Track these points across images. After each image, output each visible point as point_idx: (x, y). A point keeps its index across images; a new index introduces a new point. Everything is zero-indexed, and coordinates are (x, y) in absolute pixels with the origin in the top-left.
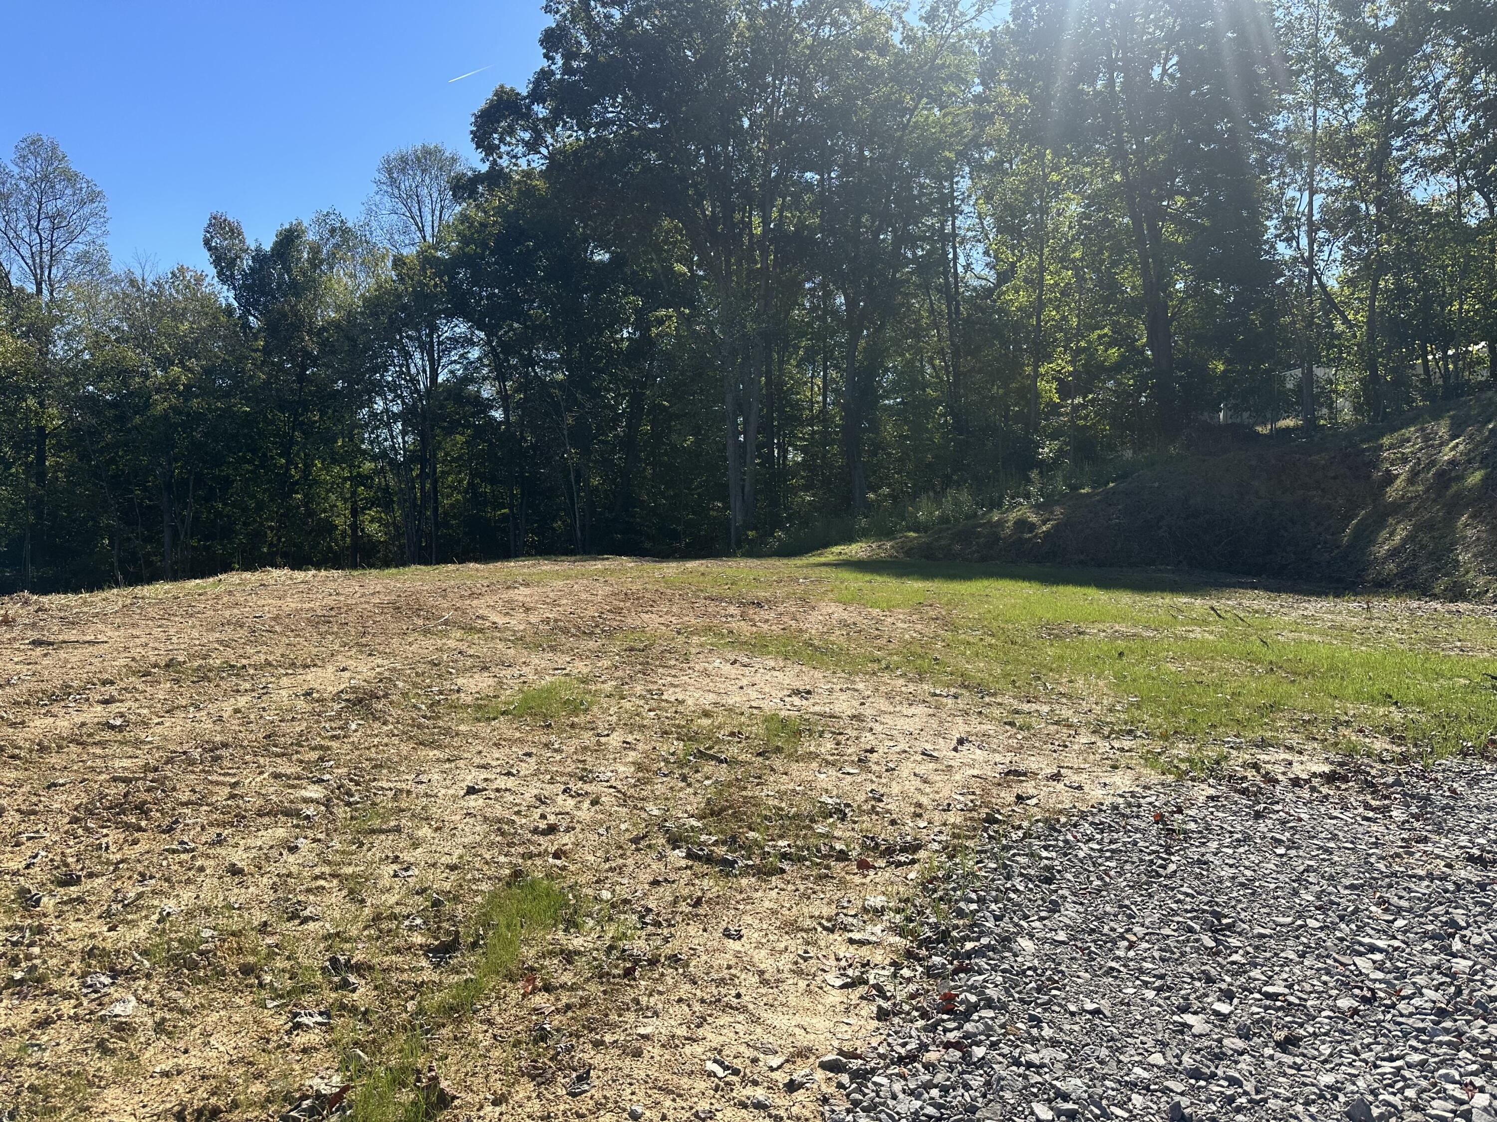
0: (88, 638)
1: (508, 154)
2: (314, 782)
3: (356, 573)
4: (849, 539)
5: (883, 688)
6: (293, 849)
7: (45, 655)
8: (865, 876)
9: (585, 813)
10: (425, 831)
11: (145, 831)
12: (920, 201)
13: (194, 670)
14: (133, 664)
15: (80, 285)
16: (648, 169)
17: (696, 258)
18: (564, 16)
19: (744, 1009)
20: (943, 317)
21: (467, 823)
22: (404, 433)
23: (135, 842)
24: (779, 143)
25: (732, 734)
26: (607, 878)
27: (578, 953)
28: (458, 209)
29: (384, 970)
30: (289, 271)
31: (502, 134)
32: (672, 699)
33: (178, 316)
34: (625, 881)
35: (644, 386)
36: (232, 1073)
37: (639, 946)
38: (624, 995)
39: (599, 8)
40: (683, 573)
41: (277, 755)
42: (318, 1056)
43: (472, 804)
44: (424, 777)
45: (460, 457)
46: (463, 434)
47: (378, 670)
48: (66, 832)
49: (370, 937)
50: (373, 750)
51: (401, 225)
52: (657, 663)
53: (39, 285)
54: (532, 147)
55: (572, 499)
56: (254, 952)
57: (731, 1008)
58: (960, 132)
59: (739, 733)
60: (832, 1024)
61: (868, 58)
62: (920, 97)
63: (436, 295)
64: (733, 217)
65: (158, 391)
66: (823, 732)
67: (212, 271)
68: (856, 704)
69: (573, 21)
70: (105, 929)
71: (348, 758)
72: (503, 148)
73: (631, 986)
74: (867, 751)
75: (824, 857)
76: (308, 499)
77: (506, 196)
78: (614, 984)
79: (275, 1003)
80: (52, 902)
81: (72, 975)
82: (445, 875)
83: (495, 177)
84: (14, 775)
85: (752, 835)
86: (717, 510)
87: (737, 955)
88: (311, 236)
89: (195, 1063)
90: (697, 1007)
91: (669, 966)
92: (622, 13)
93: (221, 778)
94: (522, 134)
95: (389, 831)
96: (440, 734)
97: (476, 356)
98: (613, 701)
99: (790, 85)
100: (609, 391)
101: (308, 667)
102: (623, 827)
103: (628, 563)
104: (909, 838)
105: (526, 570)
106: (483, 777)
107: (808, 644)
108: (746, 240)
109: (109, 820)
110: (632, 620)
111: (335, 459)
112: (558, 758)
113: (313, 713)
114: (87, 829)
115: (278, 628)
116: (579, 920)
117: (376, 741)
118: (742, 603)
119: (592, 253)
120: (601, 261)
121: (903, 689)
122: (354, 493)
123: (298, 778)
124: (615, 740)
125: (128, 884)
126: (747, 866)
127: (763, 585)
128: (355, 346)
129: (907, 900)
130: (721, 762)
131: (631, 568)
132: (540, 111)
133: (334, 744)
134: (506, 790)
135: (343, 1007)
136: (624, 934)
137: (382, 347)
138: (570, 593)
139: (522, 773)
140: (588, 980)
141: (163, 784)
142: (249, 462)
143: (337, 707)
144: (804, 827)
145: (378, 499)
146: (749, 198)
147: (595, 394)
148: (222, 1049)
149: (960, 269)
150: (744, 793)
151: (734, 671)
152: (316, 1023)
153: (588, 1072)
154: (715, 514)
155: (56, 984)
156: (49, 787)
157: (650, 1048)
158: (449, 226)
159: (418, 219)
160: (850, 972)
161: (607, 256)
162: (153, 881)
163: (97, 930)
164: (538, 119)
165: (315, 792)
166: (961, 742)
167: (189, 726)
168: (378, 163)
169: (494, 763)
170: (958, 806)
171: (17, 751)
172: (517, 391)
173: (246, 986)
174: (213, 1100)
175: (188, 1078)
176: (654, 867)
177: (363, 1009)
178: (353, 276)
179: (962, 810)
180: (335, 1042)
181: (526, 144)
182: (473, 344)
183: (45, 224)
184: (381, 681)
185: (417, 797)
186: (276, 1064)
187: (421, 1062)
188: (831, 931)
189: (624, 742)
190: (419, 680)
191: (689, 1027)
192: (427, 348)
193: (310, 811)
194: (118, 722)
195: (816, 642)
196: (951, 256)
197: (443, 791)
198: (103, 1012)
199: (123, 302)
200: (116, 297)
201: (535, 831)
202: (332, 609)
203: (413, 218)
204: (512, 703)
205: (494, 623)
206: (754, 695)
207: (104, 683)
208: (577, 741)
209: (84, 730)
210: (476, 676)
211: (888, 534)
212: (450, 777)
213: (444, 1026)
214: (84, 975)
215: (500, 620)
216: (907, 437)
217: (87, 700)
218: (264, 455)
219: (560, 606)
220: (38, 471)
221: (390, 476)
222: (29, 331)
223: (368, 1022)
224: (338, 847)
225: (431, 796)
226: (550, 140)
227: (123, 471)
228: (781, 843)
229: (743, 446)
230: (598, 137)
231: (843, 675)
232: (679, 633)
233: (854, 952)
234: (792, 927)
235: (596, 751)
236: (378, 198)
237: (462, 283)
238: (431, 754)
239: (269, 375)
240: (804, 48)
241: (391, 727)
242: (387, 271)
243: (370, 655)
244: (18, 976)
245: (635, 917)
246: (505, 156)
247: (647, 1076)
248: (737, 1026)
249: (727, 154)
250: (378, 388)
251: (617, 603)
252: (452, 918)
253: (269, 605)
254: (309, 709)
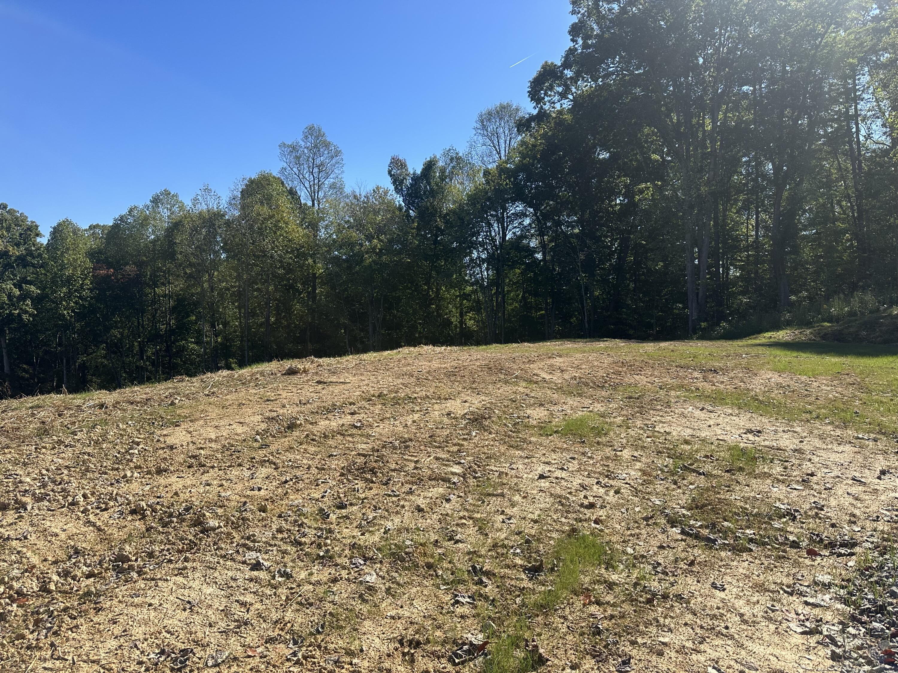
0: (341, 380)
1: (549, 101)
2: (456, 464)
3: (465, 348)
4: (777, 327)
5: (816, 431)
6: (448, 501)
7: (323, 389)
8: (814, 561)
9: (611, 498)
10: (517, 498)
11: (375, 483)
12: (830, 95)
13: (392, 399)
14: (363, 394)
15: (331, 200)
16: (635, 98)
17: (665, 150)
18: (583, 14)
19: (732, 638)
20: (848, 172)
21: (541, 496)
22: (487, 269)
23: (371, 489)
24: (724, 70)
25: (706, 456)
26: (629, 540)
27: (615, 584)
28: (520, 138)
29: (501, 577)
30: (429, 183)
31: (546, 91)
32: (662, 431)
33: (376, 212)
34: (641, 543)
35: (629, 232)
36: (426, 623)
37: (654, 585)
38: (648, 615)
39: (605, 6)
40: (658, 349)
41: (436, 447)
42: (469, 622)
43: (543, 485)
44: (514, 466)
45: (517, 282)
46: (519, 269)
47: (483, 403)
48: (339, 481)
49: (492, 556)
50: (486, 448)
51: (488, 152)
52: (649, 407)
53: (313, 201)
54: (563, 95)
55: (582, 304)
56: (432, 556)
57: (722, 635)
58: (861, 44)
59: (711, 456)
60: (797, 658)
61: (789, 5)
62: (829, 25)
63: (506, 190)
64: (691, 122)
65: (367, 253)
66: (773, 459)
67: (392, 187)
68: (797, 441)
69: (589, 16)
70: (359, 534)
71: (473, 451)
72: (546, 99)
73: (652, 610)
74: (808, 475)
75: (781, 544)
76: (439, 307)
77: (547, 126)
78: (641, 607)
79: (445, 587)
80: (335, 517)
81: (346, 556)
82: (531, 525)
83: (542, 116)
84: (313, 449)
85: (726, 524)
86: (678, 309)
87: (723, 600)
88: (441, 164)
89: (407, 614)
90: (698, 630)
91: (676, 601)
92: (620, 6)
93: (410, 458)
94: (557, 89)
95: (498, 495)
96: (520, 441)
97: (528, 223)
98: (623, 430)
99: (731, 32)
100: (607, 237)
101: (447, 399)
102: (637, 509)
103: (621, 343)
104: (846, 538)
105: (557, 347)
106: (548, 469)
107: (755, 398)
108: (700, 135)
109: (358, 476)
110: (629, 379)
111: (452, 286)
112: (591, 462)
113: (452, 425)
114: (348, 480)
115: (430, 378)
116: (614, 564)
117: (487, 443)
118: (703, 370)
119: (599, 154)
120: (604, 158)
121: (832, 433)
122: (461, 304)
123: (448, 461)
124: (626, 454)
125: (369, 511)
126: (724, 543)
127: (717, 358)
128: (463, 222)
129: (849, 580)
130: (700, 474)
131: (623, 346)
132: (568, 73)
133: (465, 443)
134: (562, 478)
135: (481, 595)
136: (645, 577)
137: (477, 222)
138: (587, 362)
139: (570, 469)
140: (623, 602)
141: (382, 459)
142: (409, 288)
143: (464, 422)
144: (764, 523)
145: (474, 307)
146: (702, 108)
147: (598, 240)
148: (419, 608)
149: (861, 138)
150: (718, 496)
151: (703, 415)
152: (467, 602)
153: (629, 660)
154: (677, 311)
155: (339, 561)
156: (329, 456)
157: (668, 652)
158: (514, 149)
159: (497, 147)
160: (808, 624)
161: (608, 155)
162: (380, 511)
163: (356, 534)
164: (567, 79)
165: (457, 469)
166: (883, 472)
167: (391, 428)
168: (476, 117)
169: (553, 462)
170: (885, 519)
171: (314, 437)
172: (550, 241)
173: (429, 575)
174: (417, 636)
175: (404, 622)
176: (660, 537)
177: (491, 598)
178: (462, 183)
179: (889, 521)
180: (478, 615)
181: (560, 94)
182: (527, 216)
183: (316, 170)
184: (485, 409)
185: (511, 477)
186: (449, 622)
187: (527, 635)
188: (791, 594)
189: (632, 456)
190: (506, 410)
191: (694, 642)
192: (500, 221)
193: (455, 480)
194: (359, 424)
195: (761, 398)
196: (854, 130)
197: (526, 475)
198: (361, 579)
199: (351, 207)
200: (347, 205)
201: (582, 505)
202: (456, 368)
203: (494, 147)
204: (560, 427)
205: (544, 378)
206: (719, 432)
207: (351, 404)
208: (602, 453)
209: (344, 428)
210: (537, 409)
211: (808, 324)
212: (529, 467)
213: (538, 616)
214: (351, 558)
215: (547, 377)
216: (821, 256)
217: (344, 412)
218: (417, 284)
219: (581, 369)
220: (312, 295)
221: (480, 294)
222: (309, 225)
223: (495, 606)
224: (471, 501)
225: (519, 477)
226: (574, 90)
227: (350, 295)
228: (748, 531)
229: (698, 267)
230: (604, 84)
231: (784, 421)
232: (661, 389)
233: (809, 610)
234: (761, 588)
235: (615, 460)
236: (475, 137)
237: (521, 181)
238: (517, 453)
239: (420, 241)
240: (742, 6)
241: (494, 435)
242: (480, 179)
243: (478, 394)
244: (322, 554)
245: (650, 567)
246: (547, 103)
247: (668, 669)
248: (728, 647)
249: (687, 82)
250: (473, 245)
251: (617, 368)
252: (537, 552)
253: (424, 365)
254: (450, 422)
